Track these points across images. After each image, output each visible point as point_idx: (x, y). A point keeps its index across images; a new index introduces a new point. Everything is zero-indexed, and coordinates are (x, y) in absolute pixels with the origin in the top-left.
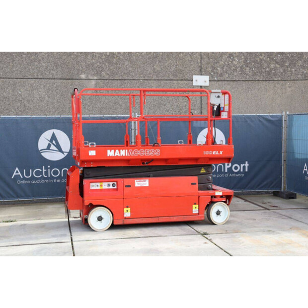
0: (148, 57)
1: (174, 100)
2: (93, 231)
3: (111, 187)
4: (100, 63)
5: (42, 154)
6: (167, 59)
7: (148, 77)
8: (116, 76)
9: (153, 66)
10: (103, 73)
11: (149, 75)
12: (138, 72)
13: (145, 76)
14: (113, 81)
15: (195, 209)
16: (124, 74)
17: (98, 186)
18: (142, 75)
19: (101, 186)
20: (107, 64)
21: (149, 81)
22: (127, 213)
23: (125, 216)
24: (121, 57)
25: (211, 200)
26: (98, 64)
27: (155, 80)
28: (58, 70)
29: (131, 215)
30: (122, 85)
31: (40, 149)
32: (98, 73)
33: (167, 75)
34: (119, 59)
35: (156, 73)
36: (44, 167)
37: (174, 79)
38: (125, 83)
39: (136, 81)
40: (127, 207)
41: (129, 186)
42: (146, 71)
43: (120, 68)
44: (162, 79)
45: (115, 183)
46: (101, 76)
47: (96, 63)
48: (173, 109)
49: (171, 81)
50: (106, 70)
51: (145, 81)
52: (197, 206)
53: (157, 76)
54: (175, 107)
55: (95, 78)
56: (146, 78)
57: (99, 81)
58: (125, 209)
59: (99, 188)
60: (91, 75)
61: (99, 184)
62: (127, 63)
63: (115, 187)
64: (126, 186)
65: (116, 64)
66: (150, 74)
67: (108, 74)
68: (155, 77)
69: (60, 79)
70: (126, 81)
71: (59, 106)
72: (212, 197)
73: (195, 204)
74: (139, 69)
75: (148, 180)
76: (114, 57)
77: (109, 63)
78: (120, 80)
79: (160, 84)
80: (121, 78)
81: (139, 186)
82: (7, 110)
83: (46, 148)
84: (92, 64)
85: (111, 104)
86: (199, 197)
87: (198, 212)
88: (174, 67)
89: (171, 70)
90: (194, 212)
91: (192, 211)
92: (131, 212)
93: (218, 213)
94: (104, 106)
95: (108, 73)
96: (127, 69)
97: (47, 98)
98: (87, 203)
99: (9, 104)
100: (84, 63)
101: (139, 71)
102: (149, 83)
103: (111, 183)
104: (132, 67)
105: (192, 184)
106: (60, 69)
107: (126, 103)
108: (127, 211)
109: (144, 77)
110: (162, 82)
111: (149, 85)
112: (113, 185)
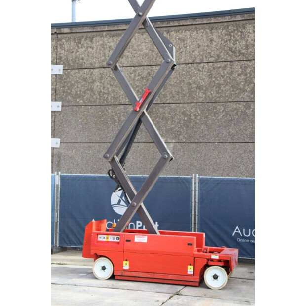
0: (223, 121)
1: (248, 162)
2: (96, 279)
3: (116, 240)
4: (179, 128)
5: (114, 208)
6: (243, 122)
7: (223, 140)
8: (193, 139)
9: (228, 130)
10: (181, 137)
11: (224, 138)
12: (213, 135)
13: (221, 138)
14: (190, 144)
15: (190, 270)
16: (200, 137)
17: (104, 238)
18: (217, 138)
19: (107, 238)
20: (184, 128)
21: (224, 144)
22: (126, 266)
23: (124, 268)
24: (198, 122)
25: (207, 262)
26: (177, 128)
27: (230, 143)
28: (142, 135)
29: (129, 268)
30: (198, 147)
31: (112, 204)
32: (176, 137)
33: (242, 138)
34: (196, 123)
35: (231, 135)
36: (114, 220)
37: (250, 141)
38: (201, 146)
39: (211, 144)
40: (126, 260)
41: (129, 241)
42: (220, 134)
43: (197, 132)
44: (237, 141)
45: (119, 237)
46: (179, 139)
47: (175, 128)
48: (247, 171)
49: (246, 144)
50: (184, 134)
51: (220, 144)
52: (192, 267)
53: (232, 139)
54: (250, 169)
55: (174, 141)
56: (221, 141)
57: (177, 144)
58: (125, 262)
59: (105, 240)
60: (170, 138)
61: (105, 236)
62: (203, 127)
63: (119, 241)
64: (127, 241)
65: (193, 128)
66: (225, 136)
67: (185, 138)
68: (229, 140)
69: (144, 143)
70: (201, 144)
71: (141, 166)
72: (208, 260)
73: (190, 265)
74: (214, 132)
75: (146, 237)
76: (191, 122)
77: (187, 127)
78: (196, 143)
79: (234, 147)
80: (197, 141)
81: (138, 241)
82: (101, 169)
83: (117, 203)
84: (172, 129)
85: (187, 165)
86: (195, 258)
87: (193, 273)
88: (250, 130)
89: (246, 133)
90: (188, 273)
91: (187, 272)
92: (130, 265)
93: (215, 277)
94: (180, 167)
95: (185, 136)
96: (202, 133)
97: (131, 159)
98: (92, 252)
99: (103, 165)
100: (165, 128)
101: (215, 134)
102: (224, 146)
103: (116, 237)
104: (208, 131)
105: (189, 244)
106: (144, 134)
107: (201, 164)
108: (126, 264)
109: (219, 140)
110: (237, 144)
111: (224, 147)
112: (118, 239)
